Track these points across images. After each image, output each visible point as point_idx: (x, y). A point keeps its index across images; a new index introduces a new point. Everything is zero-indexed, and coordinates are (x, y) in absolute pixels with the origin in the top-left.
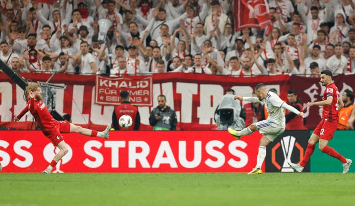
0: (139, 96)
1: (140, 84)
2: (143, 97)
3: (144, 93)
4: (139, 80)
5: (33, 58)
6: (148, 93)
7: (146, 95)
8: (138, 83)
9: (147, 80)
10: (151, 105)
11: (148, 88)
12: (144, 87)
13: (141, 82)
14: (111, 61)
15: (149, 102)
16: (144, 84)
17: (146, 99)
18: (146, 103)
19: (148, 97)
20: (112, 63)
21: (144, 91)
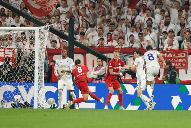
0: (179, 63)
1: (180, 55)
2: (182, 63)
3: (183, 61)
4: (180, 53)
5: (109, 38)
6: (185, 61)
7: (184, 62)
8: (179, 54)
9: (184, 53)
10: (187, 68)
11: (185, 58)
12: (183, 57)
13: (181, 54)
14: (161, 41)
15: (185, 66)
16: (183, 55)
17: (184, 65)
18: (184, 67)
19: (185, 63)
20: (162, 42)
21: (183, 59)
